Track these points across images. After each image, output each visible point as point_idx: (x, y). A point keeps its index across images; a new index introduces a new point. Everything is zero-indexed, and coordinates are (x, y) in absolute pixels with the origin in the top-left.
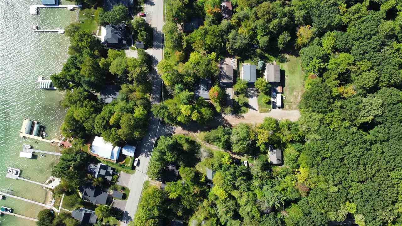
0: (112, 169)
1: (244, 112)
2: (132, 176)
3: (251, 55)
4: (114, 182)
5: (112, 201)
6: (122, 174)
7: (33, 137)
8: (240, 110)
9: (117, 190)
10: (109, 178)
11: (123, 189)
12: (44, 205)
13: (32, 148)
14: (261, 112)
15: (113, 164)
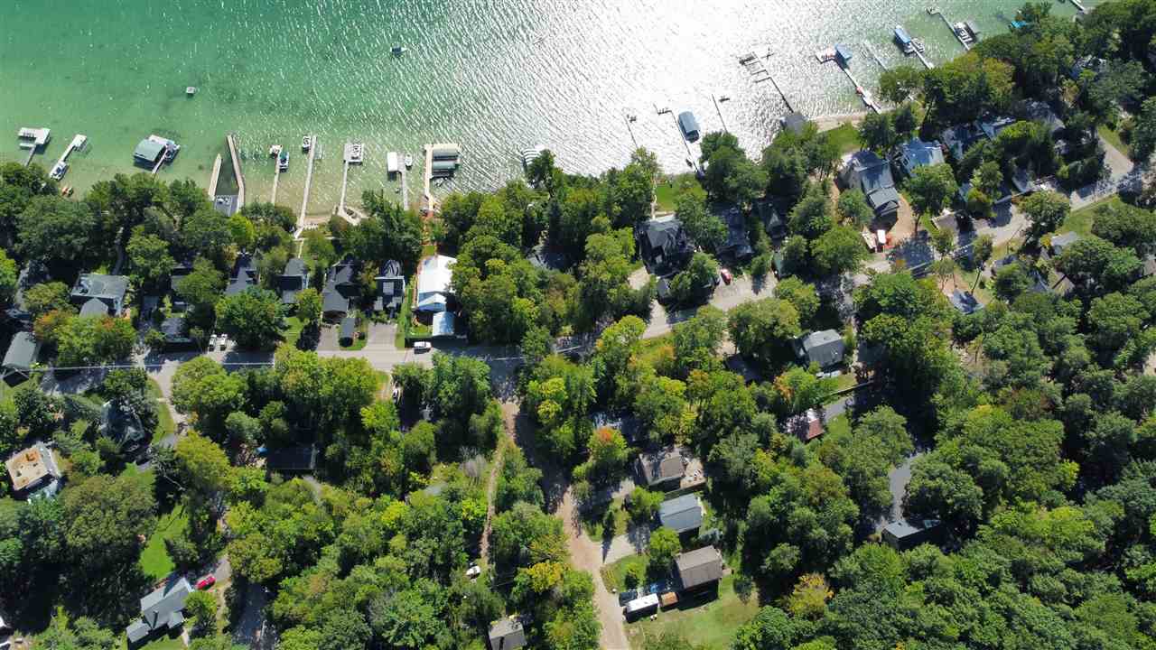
0: (399, 306)
1: (593, 533)
2: (393, 346)
3: (726, 511)
4: (374, 316)
5: (333, 323)
6: (393, 327)
7: (429, 166)
8: (593, 523)
9: (357, 326)
10: (378, 305)
11: (362, 337)
12: (303, 215)
13: (409, 168)
14: (602, 572)
15: (410, 303)
